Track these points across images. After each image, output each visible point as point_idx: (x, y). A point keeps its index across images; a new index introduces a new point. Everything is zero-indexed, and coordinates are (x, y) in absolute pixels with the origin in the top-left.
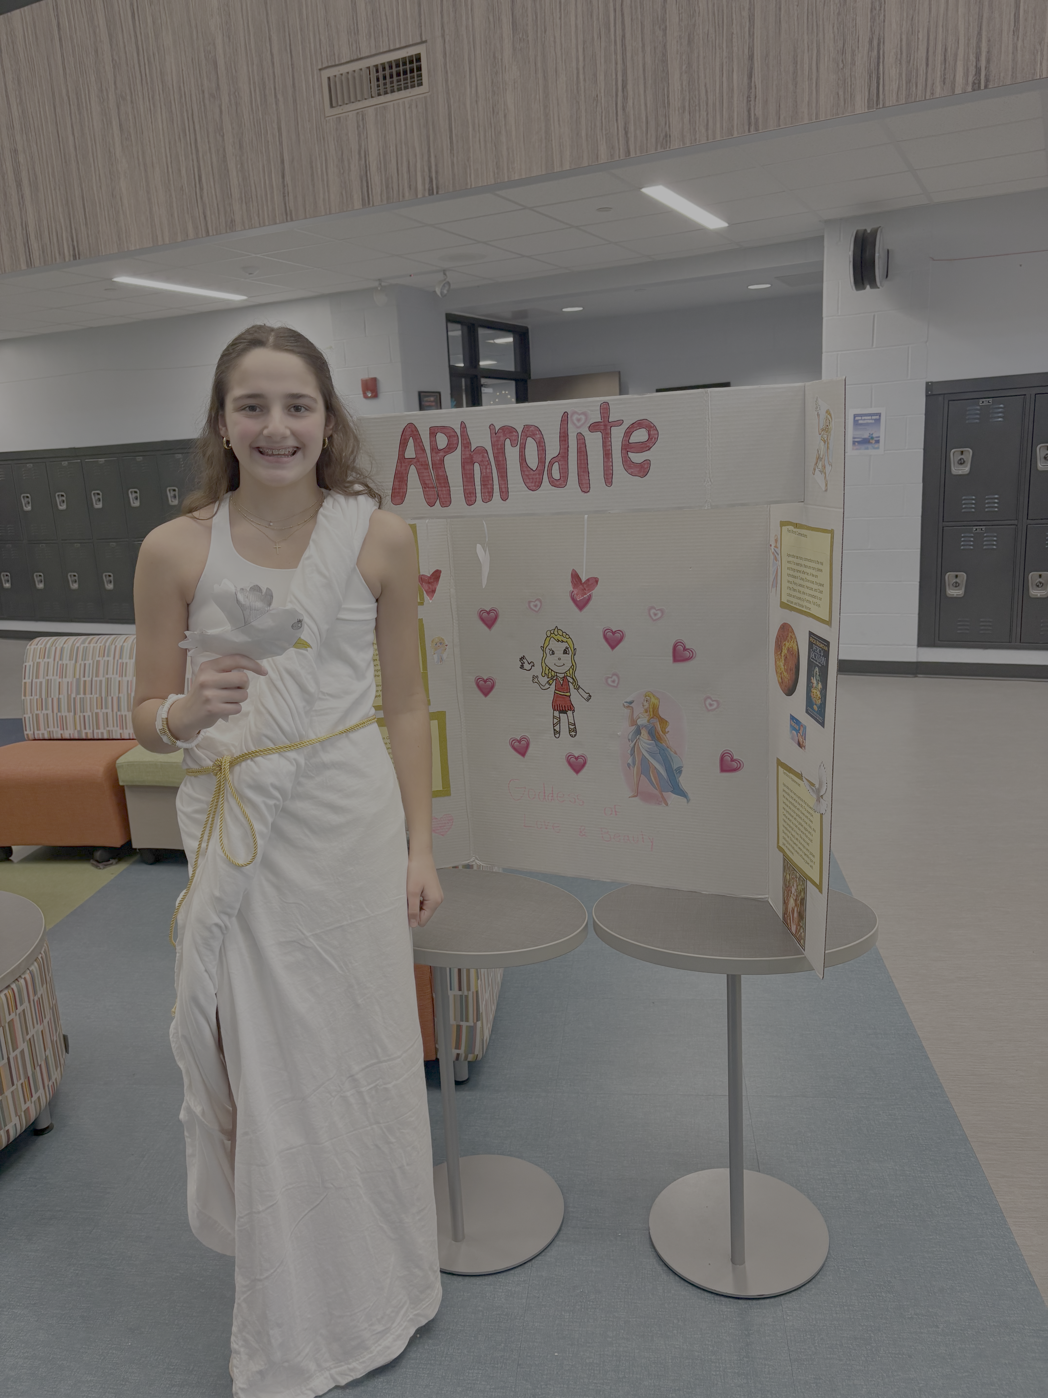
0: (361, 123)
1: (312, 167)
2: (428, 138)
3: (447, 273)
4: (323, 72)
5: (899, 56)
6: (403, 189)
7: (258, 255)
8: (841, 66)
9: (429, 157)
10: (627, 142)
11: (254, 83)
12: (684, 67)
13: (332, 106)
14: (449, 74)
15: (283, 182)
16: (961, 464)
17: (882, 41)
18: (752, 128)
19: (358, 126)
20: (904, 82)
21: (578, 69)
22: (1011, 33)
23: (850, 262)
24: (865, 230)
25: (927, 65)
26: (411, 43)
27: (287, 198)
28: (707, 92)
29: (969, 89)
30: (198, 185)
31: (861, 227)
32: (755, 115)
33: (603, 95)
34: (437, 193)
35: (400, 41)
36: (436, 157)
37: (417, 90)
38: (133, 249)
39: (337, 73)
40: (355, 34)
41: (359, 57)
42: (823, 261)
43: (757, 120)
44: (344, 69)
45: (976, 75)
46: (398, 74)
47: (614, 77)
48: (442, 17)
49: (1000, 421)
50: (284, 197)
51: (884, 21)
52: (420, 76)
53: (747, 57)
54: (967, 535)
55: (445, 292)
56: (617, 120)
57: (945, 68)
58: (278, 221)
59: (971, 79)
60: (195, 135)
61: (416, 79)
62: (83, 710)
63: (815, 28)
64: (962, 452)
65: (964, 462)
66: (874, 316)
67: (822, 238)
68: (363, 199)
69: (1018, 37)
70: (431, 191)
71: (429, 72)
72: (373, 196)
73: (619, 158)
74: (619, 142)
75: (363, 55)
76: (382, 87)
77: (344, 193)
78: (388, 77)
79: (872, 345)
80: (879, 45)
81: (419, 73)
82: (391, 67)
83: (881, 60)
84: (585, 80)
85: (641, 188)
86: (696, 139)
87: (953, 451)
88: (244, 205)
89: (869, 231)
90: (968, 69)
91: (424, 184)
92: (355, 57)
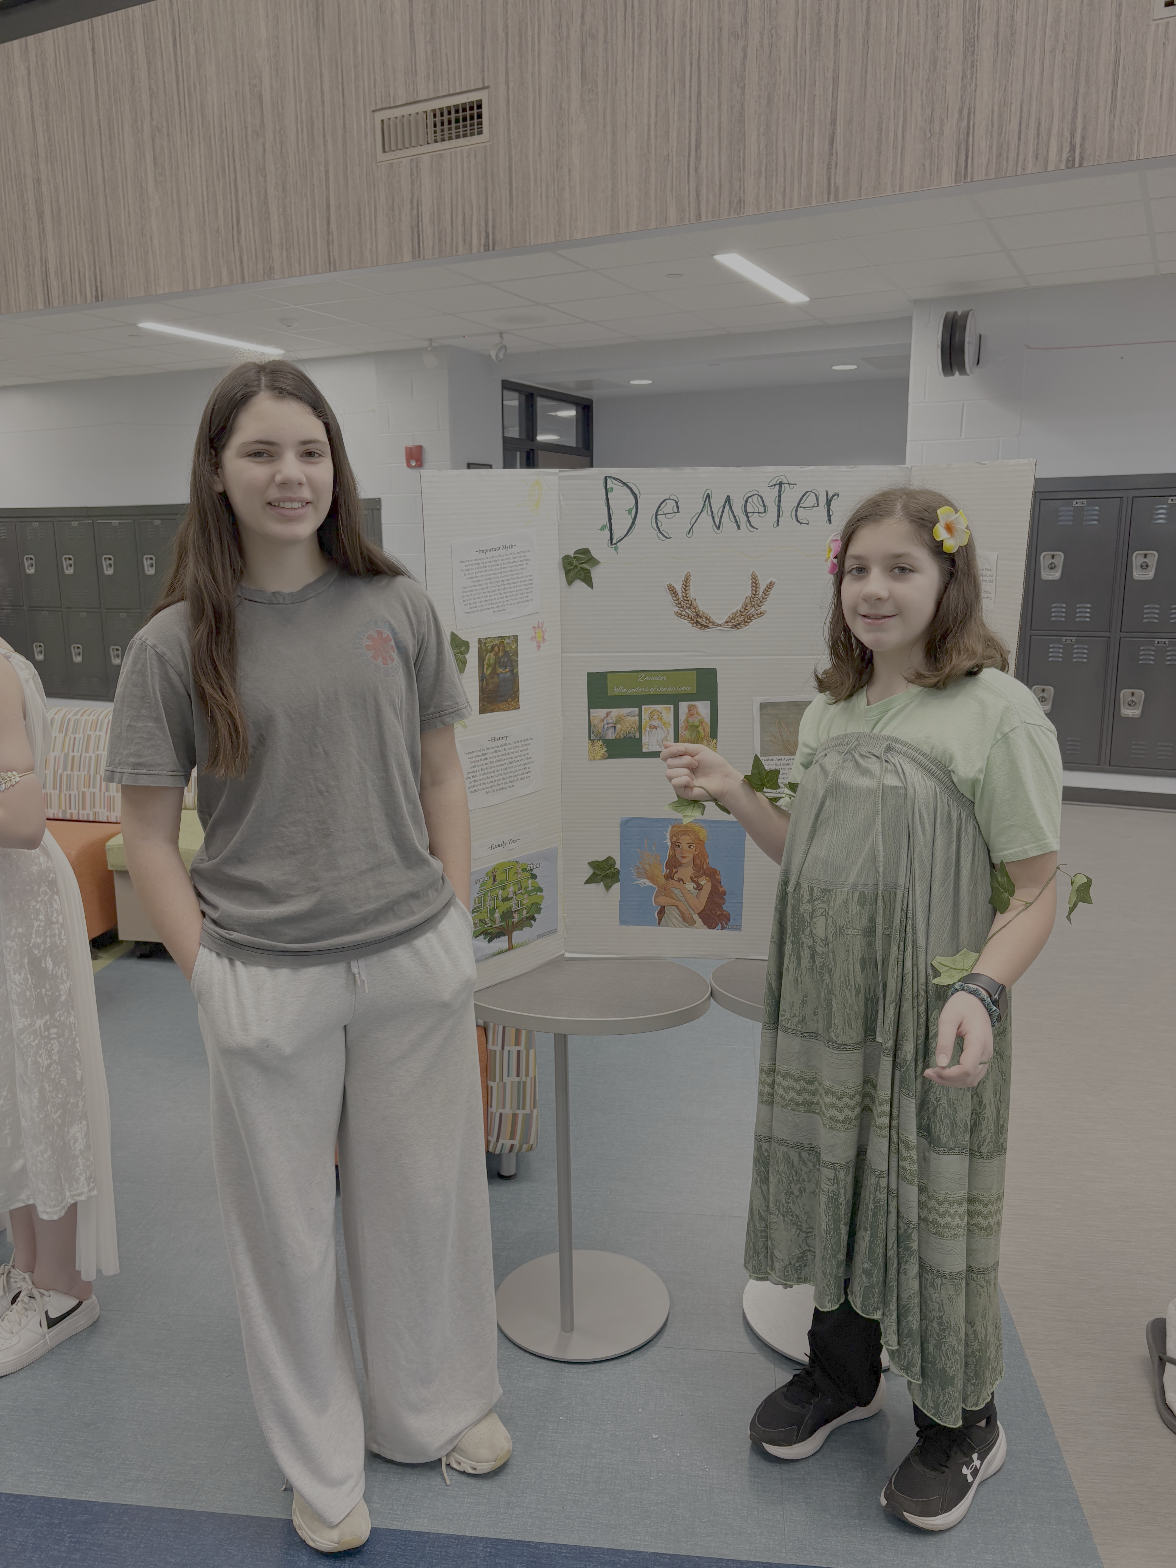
0: (415, 171)
1: (360, 215)
2: (486, 189)
3: (504, 336)
4: (376, 114)
5: (990, 129)
6: (457, 243)
7: (298, 307)
8: (928, 135)
9: (487, 210)
10: (699, 205)
11: (302, 122)
12: (762, 129)
13: (384, 151)
14: (512, 124)
15: (328, 229)
16: (1052, 568)
17: (972, 111)
18: (832, 197)
19: (412, 174)
20: (994, 156)
21: (649, 125)
22: (1108, 110)
23: (938, 345)
24: (956, 313)
25: (1019, 139)
26: (472, 88)
27: (331, 246)
28: (785, 156)
29: (1063, 166)
30: (235, 228)
31: (952, 310)
32: (835, 183)
33: (674, 153)
34: (493, 249)
35: (461, 85)
36: (493, 210)
37: (476, 139)
38: (162, 292)
39: (392, 116)
40: (412, 75)
41: (416, 100)
42: (910, 344)
43: (837, 189)
44: (399, 112)
45: (1070, 151)
46: (457, 121)
47: (687, 136)
48: (507, 62)
49: (1095, 524)
50: (328, 244)
51: (975, 91)
52: (480, 123)
53: (830, 121)
54: (1057, 645)
55: (501, 356)
56: (688, 181)
57: (1038, 144)
58: (320, 271)
59: (1065, 156)
60: (235, 173)
61: (476, 127)
62: (69, 788)
63: (902, 93)
64: (1053, 556)
65: (1055, 567)
66: (963, 404)
67: (909, 319)
68: (413, 252)
69: (1115, 116)
70: (487, 247)
71: (490, 120)
72: (424, 249)
73: (690, 221)
74: (689, 205)
75: (420, 98)
76: (439, 134)
77: (393, 244)
78: (446, 123)
79: (961, 436)
80: (969, 115)
81: (479, 120)
82: (449, 113)
83: (971, 131)
84: (656, 137)
85: (714, 255)
86: (771, 206)
87: (1043, 554)
88: (284, 251)
89: (959, 314)
90: (1062, 145)
91: (479, 239)
92: (412, 100)
